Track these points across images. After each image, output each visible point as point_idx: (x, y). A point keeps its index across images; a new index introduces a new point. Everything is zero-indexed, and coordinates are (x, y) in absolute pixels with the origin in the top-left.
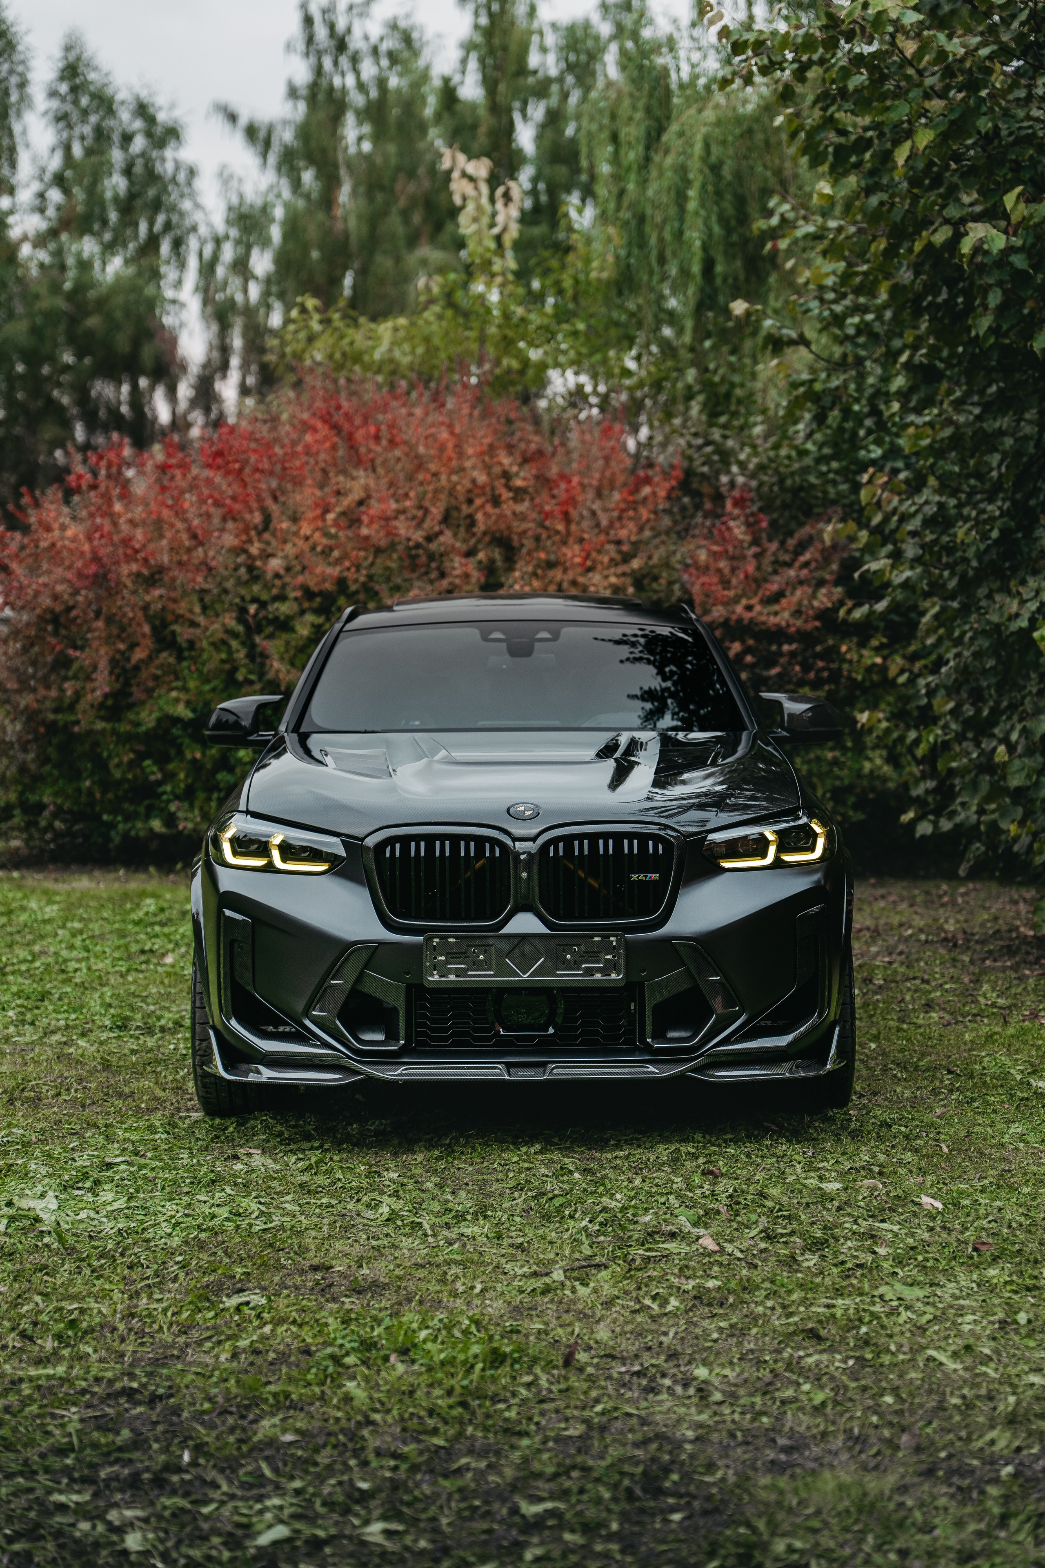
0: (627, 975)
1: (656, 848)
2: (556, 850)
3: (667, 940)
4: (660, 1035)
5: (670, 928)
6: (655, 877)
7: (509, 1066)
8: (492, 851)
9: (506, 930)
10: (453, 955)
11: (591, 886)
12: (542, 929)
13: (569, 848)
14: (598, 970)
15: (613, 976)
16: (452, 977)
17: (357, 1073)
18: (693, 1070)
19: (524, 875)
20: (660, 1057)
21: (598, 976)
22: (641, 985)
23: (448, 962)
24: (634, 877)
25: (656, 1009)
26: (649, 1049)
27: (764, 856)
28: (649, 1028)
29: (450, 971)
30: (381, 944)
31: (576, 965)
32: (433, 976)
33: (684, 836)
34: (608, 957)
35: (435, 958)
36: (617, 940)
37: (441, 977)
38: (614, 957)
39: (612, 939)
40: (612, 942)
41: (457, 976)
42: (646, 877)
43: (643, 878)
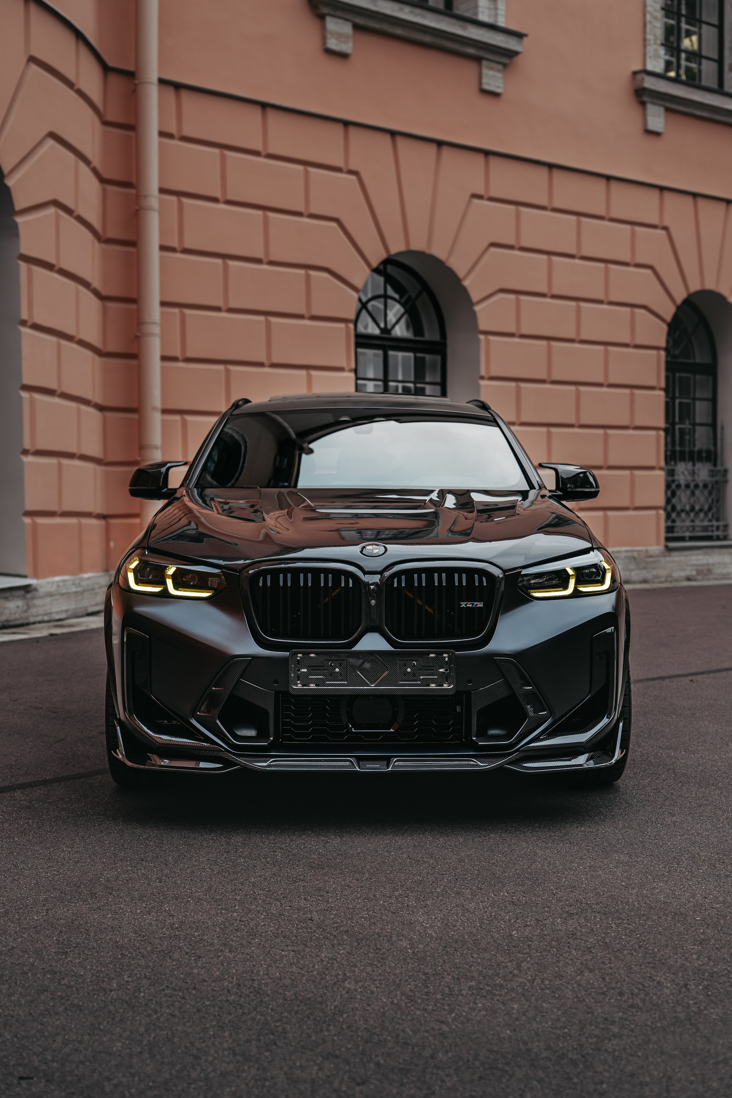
0: (456, 686)
1: (481, 581)
2: (399, 582)
3: (491, 656)
4: (482, 734)
5: (493, 646)
6: (480, 605)
7: (359, 759)
8: (347, 582)
9: (358, 648)
10: (314, 668)
11: (426, 611)
12: (386, 647)
13: (410, 580)
14: (433, 681)
15: (445, 686)
16: (312, 686)
17: (235, 764)
18: (511, 763)
19: (373, 602)
20: (484, 752)
21: (433, 686)
22: (468, 694)
23: (309, 673)
24: (463, 605)
25: (480, 712)
26: (474, 746)
27: (566, 588)
28: (474, 729)
29: (312, 681)
30: (255, 658)
31: (413, 676)
32: (296, 684)
33: (504, 571)
34: (441, 670)
35: (299, 670)
36: (449, 657)
37: (303, 685)
38: (446, 670)
39: (445, 655)
40: (445, 657)
41: (316, 685)
42: (473, 604)
43: (471, 606)
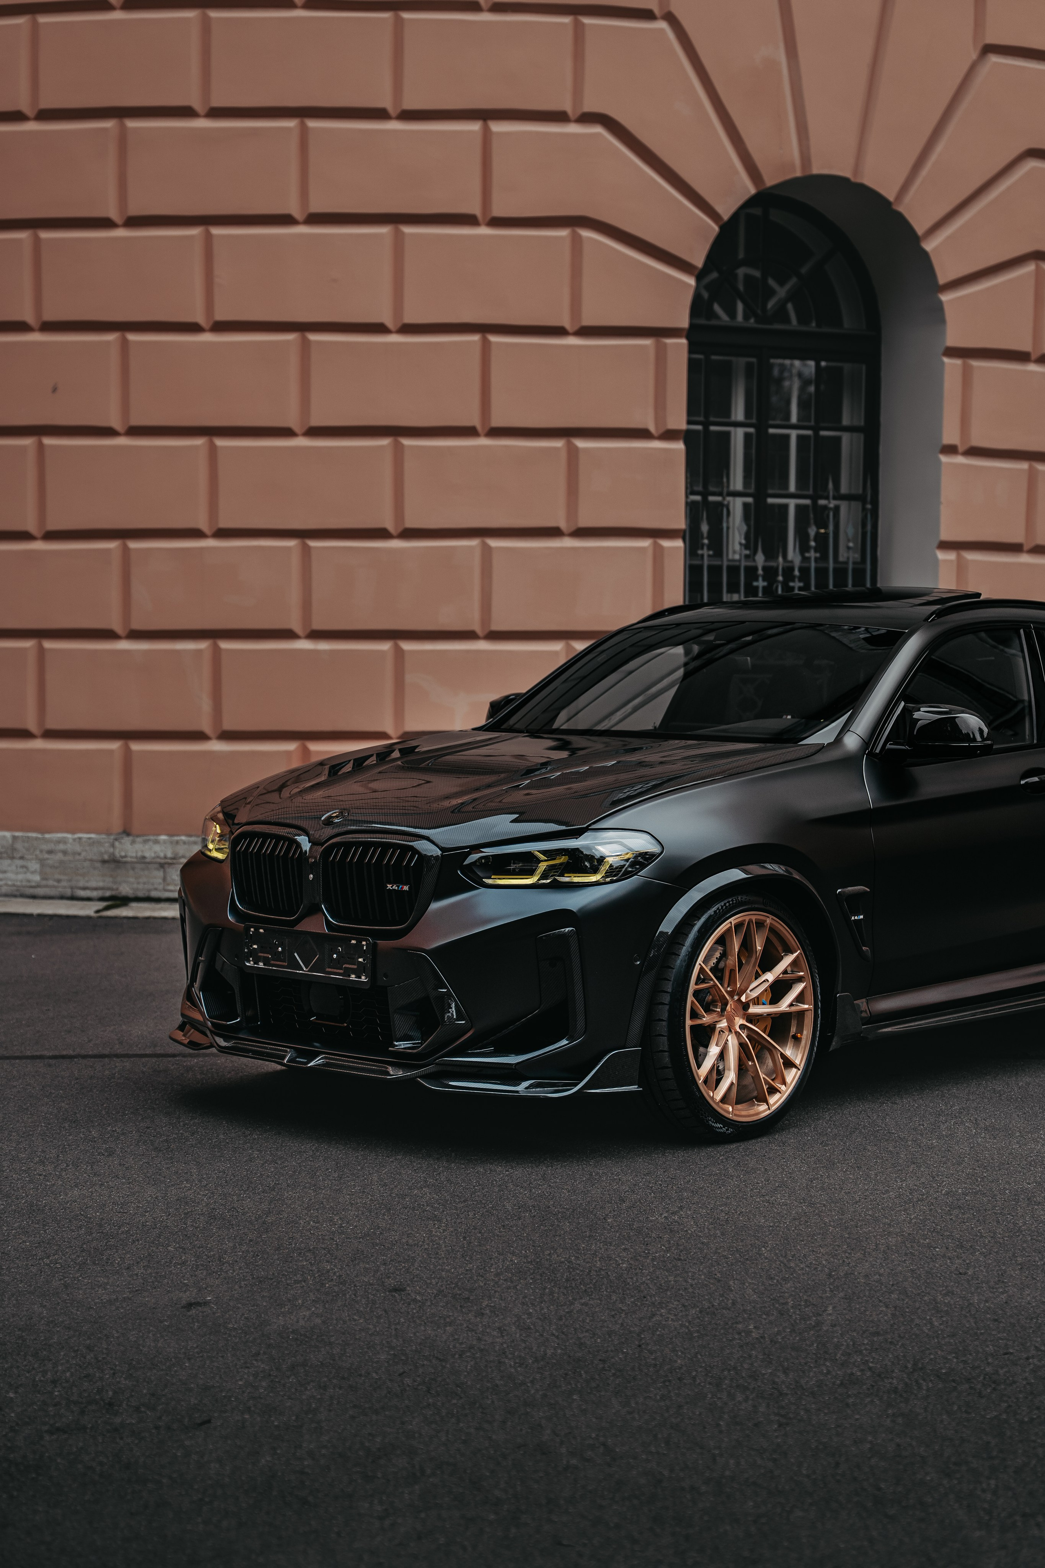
0: (372, 979)
1: (412, 860)
2: (336, 855)
3: (407, 949)
5: (412, 939)
6: (406, 888)
7: (297, 1052)
9: (299, 928)
10: (261, 944)
14: (352, 971)
15: (363, 978)
16: (261, 965)
18: (424, 1077)
19: (312, 876)
21: (353, 977)
22: (381, 989)
23: (259, 950)
24: (388, 887)
29: (260, 959)
31: (338, 964)
32: (249, 961)
33: (442, 849)
34: (361, 960)
35: (251, 946)
36: (367, 945)
37: (255, 964)
38: (364, 960)
39: (364, 943)
40: (363, 945)
41: (264, 965)
42: (398, 887)
43: (396, 888)
